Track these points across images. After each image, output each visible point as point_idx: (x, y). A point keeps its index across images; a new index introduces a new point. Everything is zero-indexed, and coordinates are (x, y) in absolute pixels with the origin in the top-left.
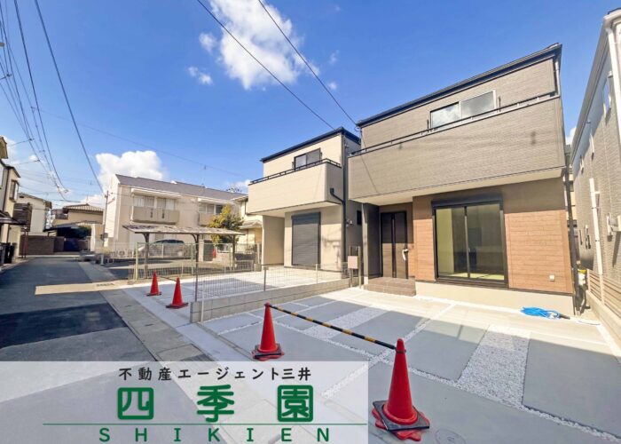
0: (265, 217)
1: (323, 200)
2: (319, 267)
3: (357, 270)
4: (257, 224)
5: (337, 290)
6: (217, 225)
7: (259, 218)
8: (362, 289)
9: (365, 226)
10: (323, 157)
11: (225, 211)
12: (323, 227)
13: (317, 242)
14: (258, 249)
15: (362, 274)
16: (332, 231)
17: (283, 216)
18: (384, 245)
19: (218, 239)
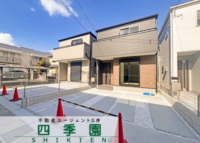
0: (60, 63)
1: (83, 57)
2: (81, 81)
3: (94, 82)
4: (57, 66)
5: (87, 89)
6: (39, 65)
7: (58, 63)
8: (96, 89)
9: (97, 67)
10: (83, 42)
11: (43, 60)
12: (82, 67)
13: (80, 72)
14: (57, 75)
15: (96, 84)
16: (86, 69)
17: (67, 63)
18: (103, 74)
19: (40, 70)
